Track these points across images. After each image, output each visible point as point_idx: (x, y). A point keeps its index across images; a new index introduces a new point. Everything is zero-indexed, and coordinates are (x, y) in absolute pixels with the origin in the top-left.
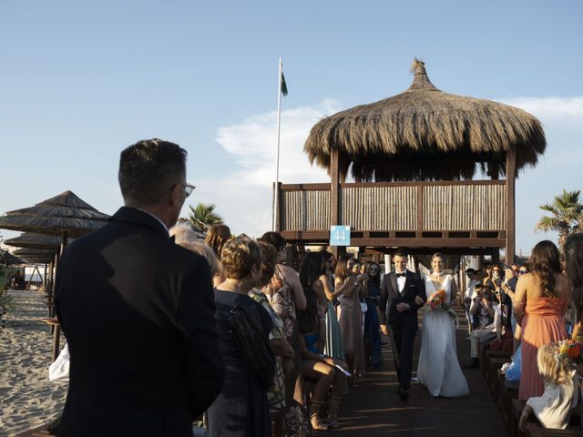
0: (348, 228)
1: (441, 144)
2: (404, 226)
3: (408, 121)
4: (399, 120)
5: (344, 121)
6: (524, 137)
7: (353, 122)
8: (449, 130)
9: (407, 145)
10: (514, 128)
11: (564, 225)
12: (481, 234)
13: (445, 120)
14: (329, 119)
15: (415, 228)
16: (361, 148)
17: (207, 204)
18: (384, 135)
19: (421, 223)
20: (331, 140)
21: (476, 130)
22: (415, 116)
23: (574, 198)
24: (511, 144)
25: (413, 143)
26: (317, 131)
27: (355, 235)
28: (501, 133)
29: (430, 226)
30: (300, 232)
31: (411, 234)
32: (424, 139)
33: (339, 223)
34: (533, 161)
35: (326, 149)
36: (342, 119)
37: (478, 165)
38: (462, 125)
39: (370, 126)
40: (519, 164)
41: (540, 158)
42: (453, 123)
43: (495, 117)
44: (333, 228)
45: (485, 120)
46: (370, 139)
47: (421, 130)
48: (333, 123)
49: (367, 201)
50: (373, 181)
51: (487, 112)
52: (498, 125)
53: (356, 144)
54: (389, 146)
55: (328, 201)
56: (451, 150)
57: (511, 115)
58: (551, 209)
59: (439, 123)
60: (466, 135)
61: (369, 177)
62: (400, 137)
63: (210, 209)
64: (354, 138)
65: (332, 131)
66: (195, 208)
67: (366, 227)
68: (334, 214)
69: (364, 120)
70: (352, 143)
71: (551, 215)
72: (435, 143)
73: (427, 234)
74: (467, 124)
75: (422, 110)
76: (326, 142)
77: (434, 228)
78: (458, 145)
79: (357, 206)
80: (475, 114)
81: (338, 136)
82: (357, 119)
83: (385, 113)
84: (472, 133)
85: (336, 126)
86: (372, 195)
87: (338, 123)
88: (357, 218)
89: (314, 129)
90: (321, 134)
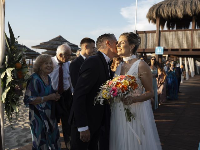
0: (162, 48)
2: (185, 47)
3: (189, 4)
4: (185, 4)
5: (162, 6)
7: (166, 7)
9: (187, 14)
14: (156, 5)
15: (190, 48)
16: (169, 16)
18: (178, 10)
19: (192, 45)
20: (156, 13)
22: (192, 2)
25: (190, 14)
26: (151, 10)
27: (165, 50)
29: (195, 47)
30: (144, 49)
31: (188, 50)
32: (195, 11)
33: (159, 45)
35: (154, 17)
36: (161, 5)
39: (173, 7)
44: (157, 48)
46: (173, 12)
47: (194, 8)
48: (158, 6)
49: (171, 37)
50: (175, 29)
53: (167, 14)
54: (180, 15)
55: (155, 37)
61: (173, 27)
62: (185, 11)
64: (165, 12)
65: (157, 10)
67: (170, 47)
68: (157, 42)
69: (170, 5)
70: (165, 14)
73: (194, 50)
76: (155, 14)
77: (197, 48)
79: (166, 39)
81: (159, 12)
82: (167, 4)
83: (179, 1)
85: (159, 8)
86: (172, 35)
87: (160, 6)
88: (166, 44)
89: (150, 9)
90: (153, 11)
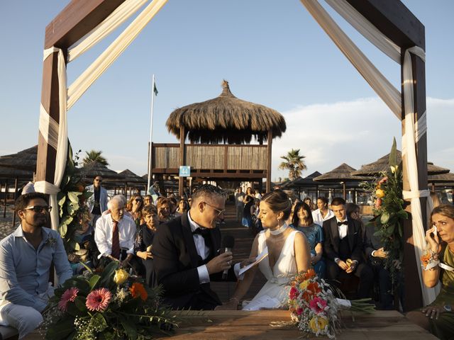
0: (189, 167)
1: (237, 126)
2: (218, 167)
3: (221, 113)
4: (216, 112)
5: (188, 111)
6: (277, 124)
7: (192, 113)
8: (241, 119)
9: (220, 125)
10: (272, 119)
11: (291, 167)
12: (255, 171)
13: (240, 114)
14: (180, 109)
15: (223, 168)
16: (197, 126)
17: (97, 151)
18: (209, 120)
19: (226, 166)
20: (181, 121)
21: (254, 120)
22: (224, 111)
23: (297, 153)
24: (270, 127)
25: (224, 125)
26: (174, 115)
27: (193, 171)
28: (266, 121)
29: (231, 167)
30: (165, 169)
31: (221, 171)
32: (229, 122)
33: (184, 164)
34: (280, 135)
35: (178, 125)
36: (187, 110)
37: (253, 136)
38: (247, 116)
39: (202, 115)
40: (274, 136)
41: (283, 134)
42: (243, 115)
43: (263, 114)
44: (181, 167)
45: (258, 115)
46: (202, 122)
47: (228, 118)
48: (182, 112)
49: (199, 153)
50: (200, 143)
51: (260, 111)
52: (265, 118)
53: (194, 124)
54: (211, 126)
55: (179, 153)
56: (242, 129)
57: (270, 113)
58: (286, 158)
59: (236, 115)
60: (250, 122)
61: (197, 140)
62: (217, 121)
63: (99, 154)
64: (192, 120)
65: (182, 116)
66: (89, 153)
67: (198, 167)
68: (181, 160)
69: (199, 111)
70: (192, 123)
71: (286, 161)
72: (234, 125)
73: (229, 171)
74: (250, 116)
75: (228, 108)
76: (178, 122)
77: (233, 168)
78: (245, 127)
79: (194, 156)
80: (254, 112)
81: (185, 119)
82: (195, 110)
84: (252, 121)
85: (183, 114)
86: (202, 150)
87: (185, 112)
88: (194, 162)
89: (172, 114)
90: (176, 117)
